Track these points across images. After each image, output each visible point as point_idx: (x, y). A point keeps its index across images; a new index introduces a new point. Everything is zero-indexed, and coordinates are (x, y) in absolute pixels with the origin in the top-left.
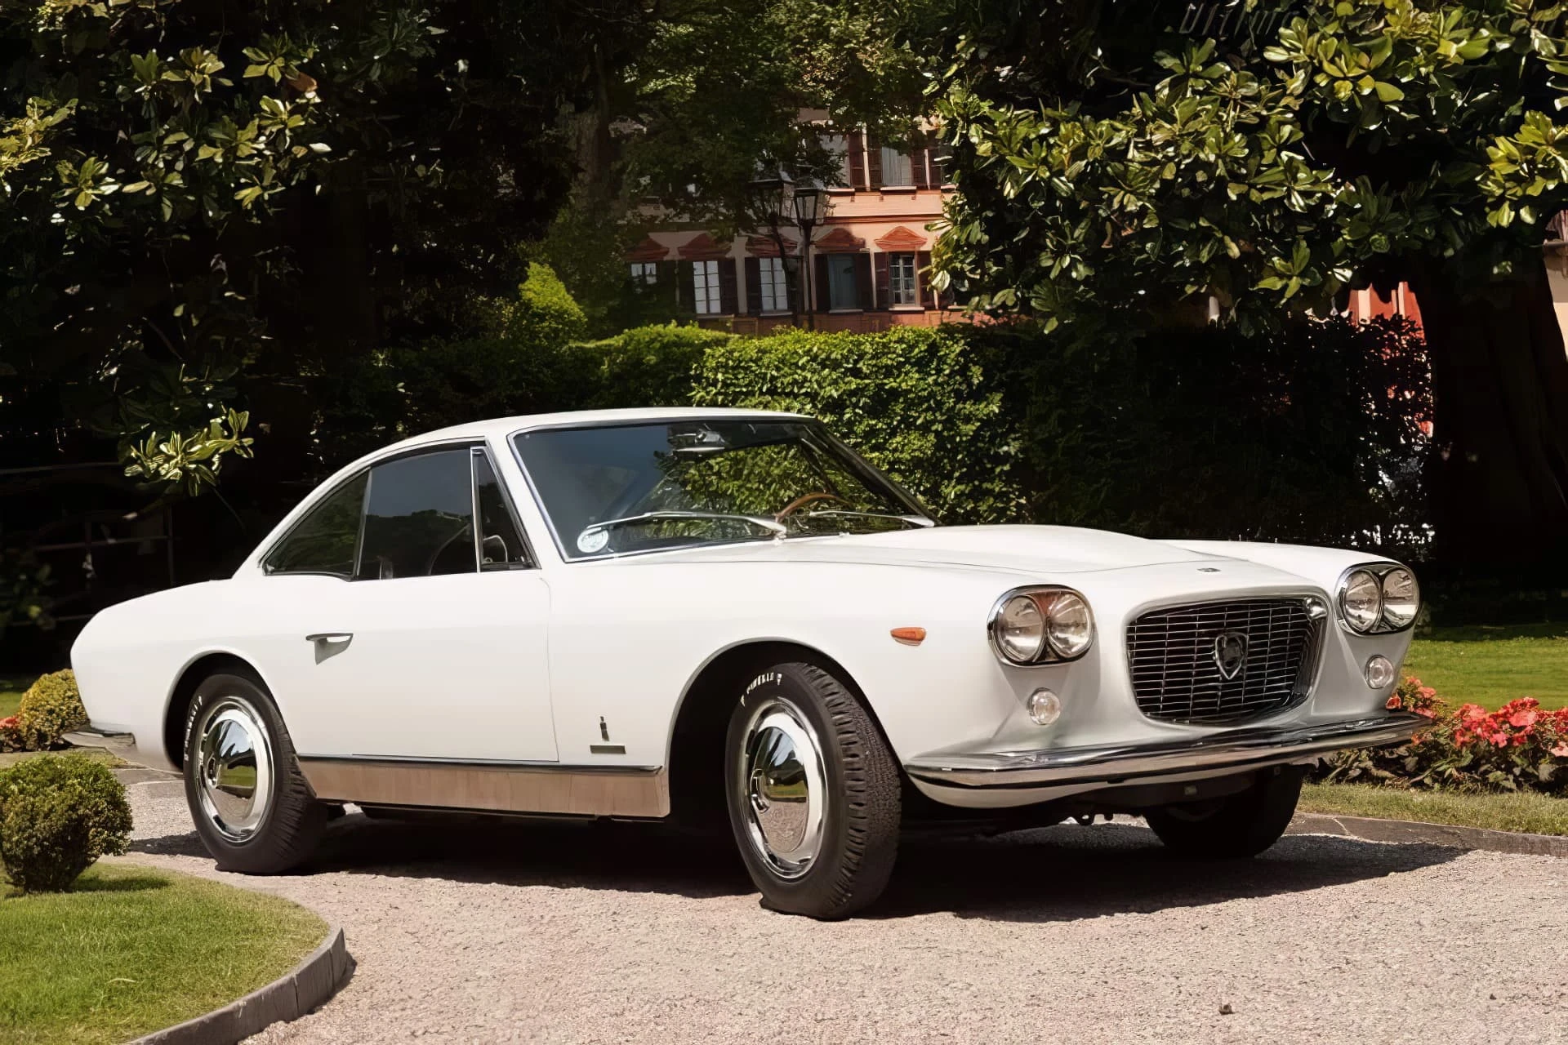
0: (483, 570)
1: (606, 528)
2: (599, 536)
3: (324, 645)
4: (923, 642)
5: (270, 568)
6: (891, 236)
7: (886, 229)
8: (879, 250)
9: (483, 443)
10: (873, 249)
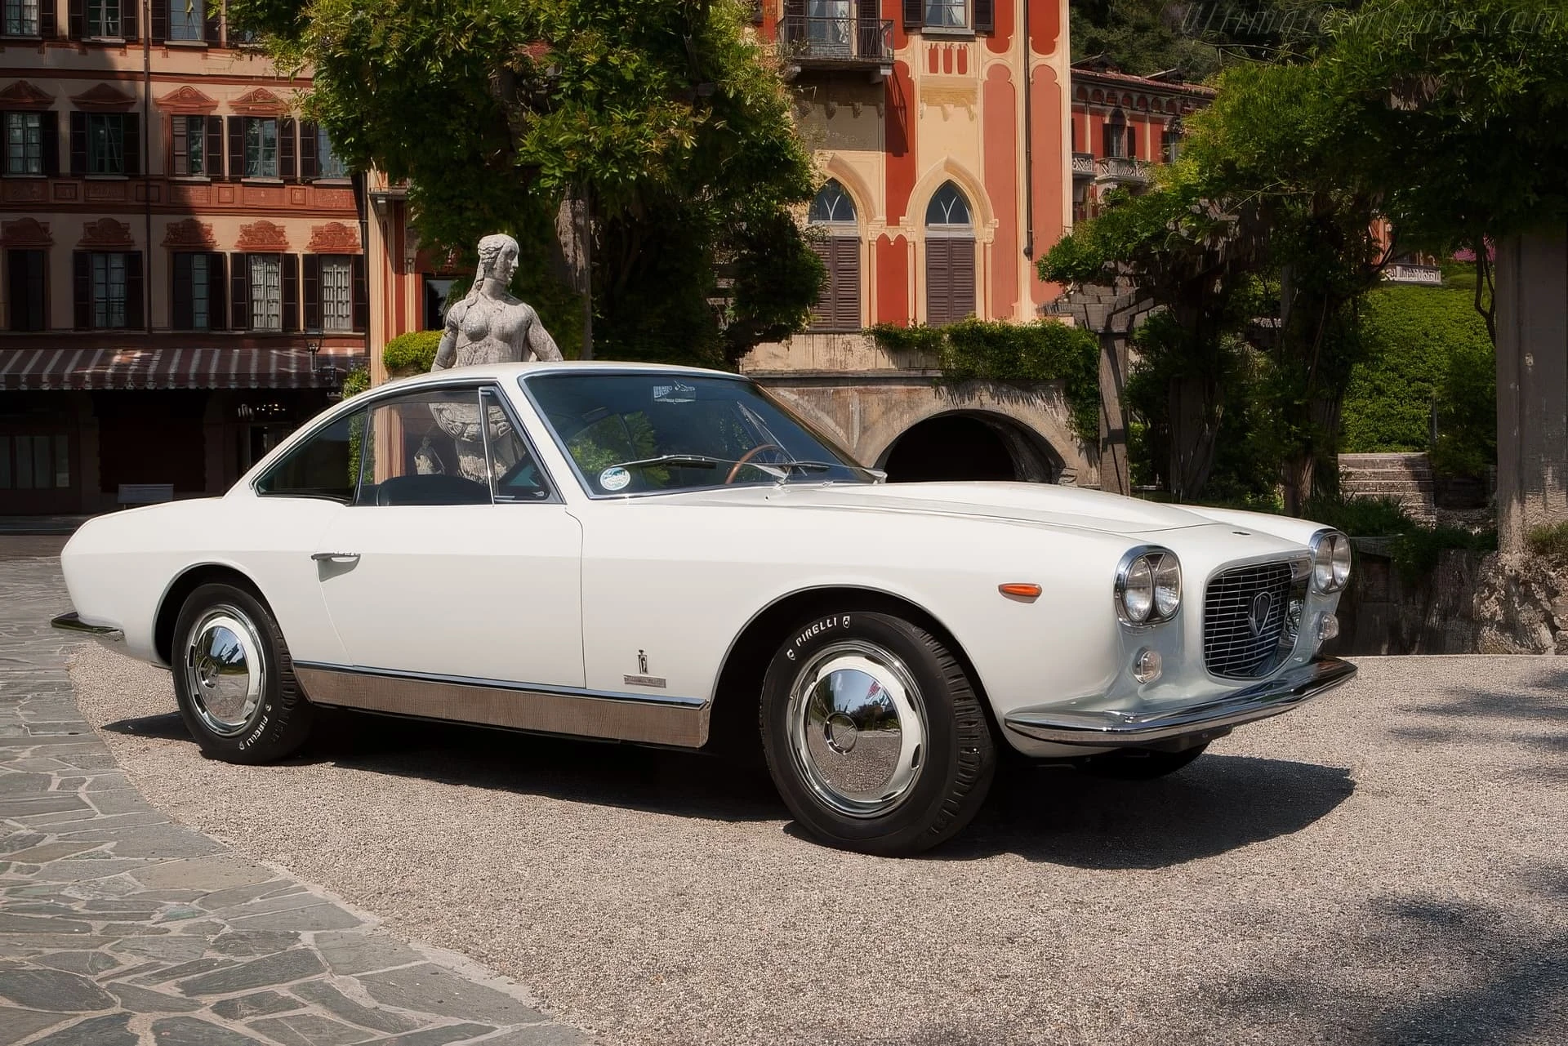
0: (496, 503)
1: (628, 468)
2: (620, 476)
3: (328, 564)
4: (1039, 599)
5: (263, 491)
6: (248, 100)
7: (239, 92)
8: (234, 114)
9: (494, 384)
10: (224, 112)
